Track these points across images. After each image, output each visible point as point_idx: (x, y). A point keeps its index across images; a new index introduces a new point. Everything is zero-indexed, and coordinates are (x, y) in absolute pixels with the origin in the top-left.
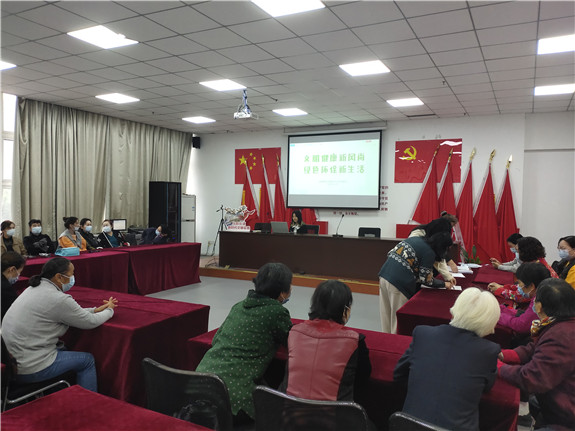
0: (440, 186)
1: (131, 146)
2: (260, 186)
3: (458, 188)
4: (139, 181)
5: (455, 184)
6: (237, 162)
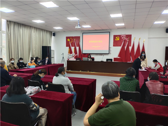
0: (126, 47)
1: (37, 35)
2: (74, 47)
3: (130, 48)
4: (39, 46)
5: (129, 47)
6: (67, 40)
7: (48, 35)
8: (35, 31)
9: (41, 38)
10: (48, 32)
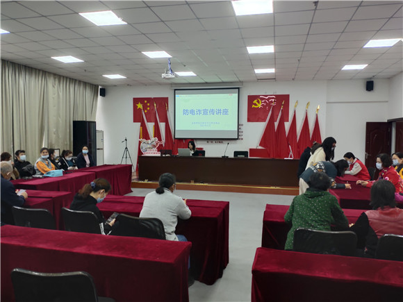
1: (61, 94)
2: (153, 124)
3: (287, 125)
5: (285, 123)
6: (135, 107)
7: (88, 93)
8: (57, 82)
9: (70, 102)
10: (87, 88)
